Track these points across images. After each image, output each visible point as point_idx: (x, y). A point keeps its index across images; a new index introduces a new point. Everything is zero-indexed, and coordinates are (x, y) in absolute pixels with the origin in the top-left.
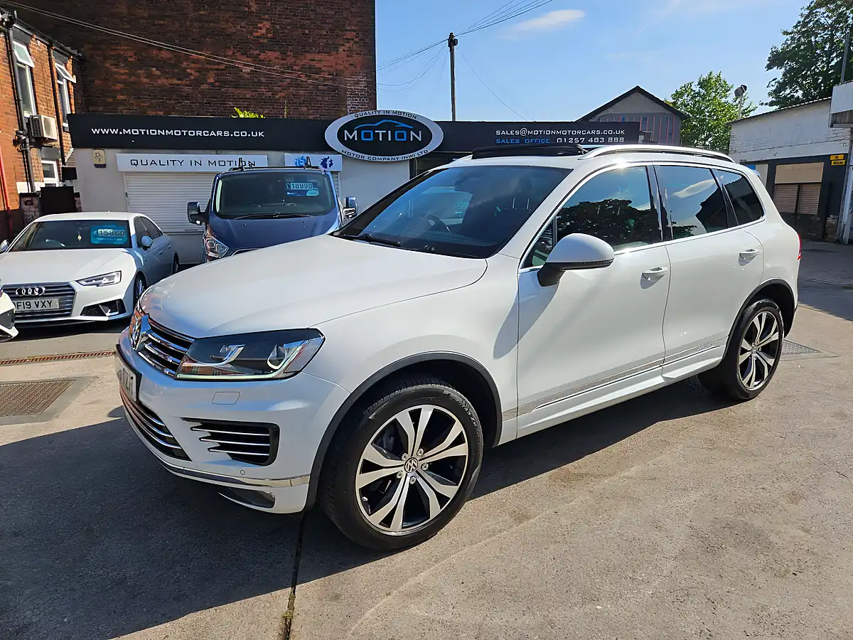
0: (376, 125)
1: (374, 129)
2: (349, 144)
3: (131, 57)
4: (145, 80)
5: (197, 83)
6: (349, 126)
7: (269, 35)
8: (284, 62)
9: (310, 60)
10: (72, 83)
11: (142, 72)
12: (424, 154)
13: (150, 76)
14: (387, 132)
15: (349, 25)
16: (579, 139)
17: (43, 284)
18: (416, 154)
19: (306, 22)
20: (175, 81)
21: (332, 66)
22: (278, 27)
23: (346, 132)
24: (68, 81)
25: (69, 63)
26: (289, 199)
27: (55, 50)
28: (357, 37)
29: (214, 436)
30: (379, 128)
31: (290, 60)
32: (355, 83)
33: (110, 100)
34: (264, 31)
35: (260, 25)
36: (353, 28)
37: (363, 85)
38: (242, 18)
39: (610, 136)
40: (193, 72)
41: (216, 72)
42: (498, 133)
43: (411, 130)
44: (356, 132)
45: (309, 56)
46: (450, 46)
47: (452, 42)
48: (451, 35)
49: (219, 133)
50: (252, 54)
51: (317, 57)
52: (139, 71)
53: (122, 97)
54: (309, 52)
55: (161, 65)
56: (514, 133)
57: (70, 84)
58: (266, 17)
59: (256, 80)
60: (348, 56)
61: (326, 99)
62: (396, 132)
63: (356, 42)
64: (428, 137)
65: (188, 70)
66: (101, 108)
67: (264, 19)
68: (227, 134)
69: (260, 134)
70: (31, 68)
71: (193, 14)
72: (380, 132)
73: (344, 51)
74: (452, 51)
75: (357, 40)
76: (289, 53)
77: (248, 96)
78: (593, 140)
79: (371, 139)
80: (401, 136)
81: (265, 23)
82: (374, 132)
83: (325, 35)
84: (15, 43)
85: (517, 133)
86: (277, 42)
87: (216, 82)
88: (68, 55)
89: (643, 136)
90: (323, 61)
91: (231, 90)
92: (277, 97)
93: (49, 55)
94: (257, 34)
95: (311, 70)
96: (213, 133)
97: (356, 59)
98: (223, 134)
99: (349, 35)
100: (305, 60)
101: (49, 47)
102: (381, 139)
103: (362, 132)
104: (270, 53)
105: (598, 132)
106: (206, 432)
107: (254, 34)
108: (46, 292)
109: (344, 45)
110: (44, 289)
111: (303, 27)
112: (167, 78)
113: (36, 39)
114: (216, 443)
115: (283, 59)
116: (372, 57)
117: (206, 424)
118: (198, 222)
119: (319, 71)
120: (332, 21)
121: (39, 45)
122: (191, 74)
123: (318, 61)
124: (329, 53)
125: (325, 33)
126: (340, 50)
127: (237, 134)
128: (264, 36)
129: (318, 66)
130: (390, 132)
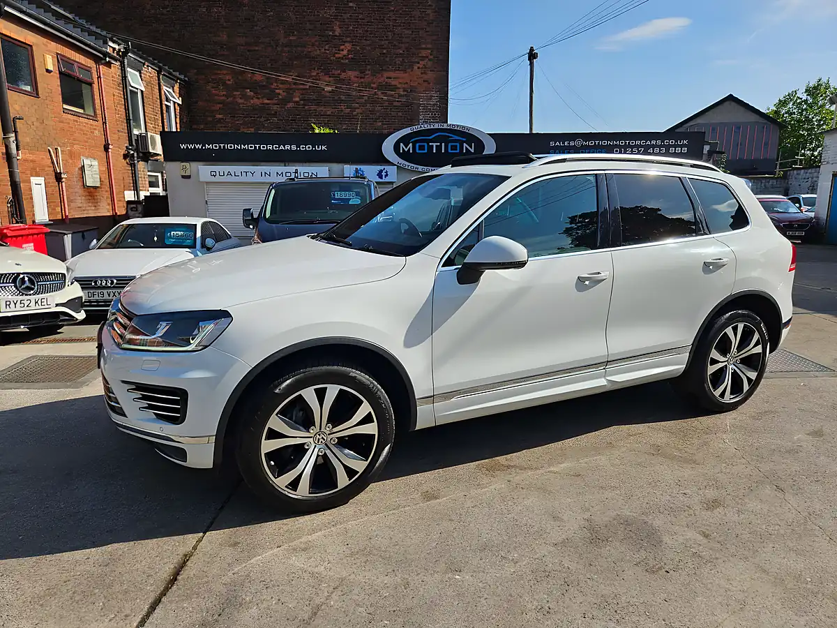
0: (430, 138)
1: (428, 141)
2: (404, 156)
3: (229, 80)
4: (240, 101)
5: (283, 102)
6: (405, 139)
7: (350, 56)
8: (362, 80)
9: (387, 78)
10: (178, 104)
11: (239, 93)
13: (244, 96)
14: (441, 145)
15: (424, 44)
16: (638, 149)
17: (115, 277)
19: (383, 42)
20: (267, 101)
21: (406, 83)
22: (358, 48)
23: (401, 144)
24: (174, 103)
25: (177, 87)
26: (333, 207)
27: (164, 75)
28: (431, 55)
29: (144, 398)
30: (432, 141)
31: (367, 79)
32: (425, 99)
33: (210, 119)
34: (345, 52)
35: (342, 47)
36: (429, 46)
37: (435, 99)
38: (326, 41)
39: (672, 146)
40: (281, 92)
41: (301, 91)
42: (552, 144)
43: (465, 142)
44: (411, 145)
45: (386, 74)
46: (530, 59)
47: (532, 56)
48: (532, 49)
49: (287, 147)
50: (334, 74)
51: (392, 74)
52: (235, 93)
53: (221, 116)
54: (386, 70)
55: (255, 86)
56: (569, 143)
57: (176, 105)
58: (348, 39)
59: (336, 98)
60: (422, 73)
61: (400, 114)
62: (450, 145)
63: (430, 60)
64: (480, 148)
65: (277, 91)
66: (202, 126)
67: (347, 42)
68: (294, 148)
69: (323, 148)
70: (142, 91)
71: (283, 40)
72: (434, 144)
73: (419, 68)
74: (531, 64)
75: (432, 57)
76: (367, 72)
77: (329, 113)
78: (653, 150)
79: (426, 151)
80: (454, 148)
81: (347, 44)
82: (428, 145)
83: (400, 54)
84: (129, 69)
85: (572, 144)
86: (357, 62)
87: (301, 100)
88: (175, 79)
89: (709, 146)
90: (398, 78)
91: (313, 107)
92: (354, 113)
93: (159, 80)
94: (340, 56)
95: (387, 87)
96: (282, 147)
97: (430, 75)
98: (291, 148)
99: (424, 53)
100: (383, 78)
101: (159, 73)
102: (434, 151)
103: (417, 145)
104: (350, 73)
105: (659, 142)
106: (138, 394)
107: (337, 55)
108: (117, 284)
109: (419, 63)
110: (115, 281)
111: (381, 47)
112: (258, 98)
113: (148, 66)
114: (145, 403)
115: (361, 78)
116: (445, 73)
117: (139, 387)
118: (251, 227)
119: (395, 88)
120: (407, 40)
121: (150, 71)
122: (279, 94)
123: (394, 78)
124: (405, 71)
125: (401, 52)
126: (416, 68)
127: (303, 148)
128: (345, 57)
129: (393, 83)
130: (443, 144)
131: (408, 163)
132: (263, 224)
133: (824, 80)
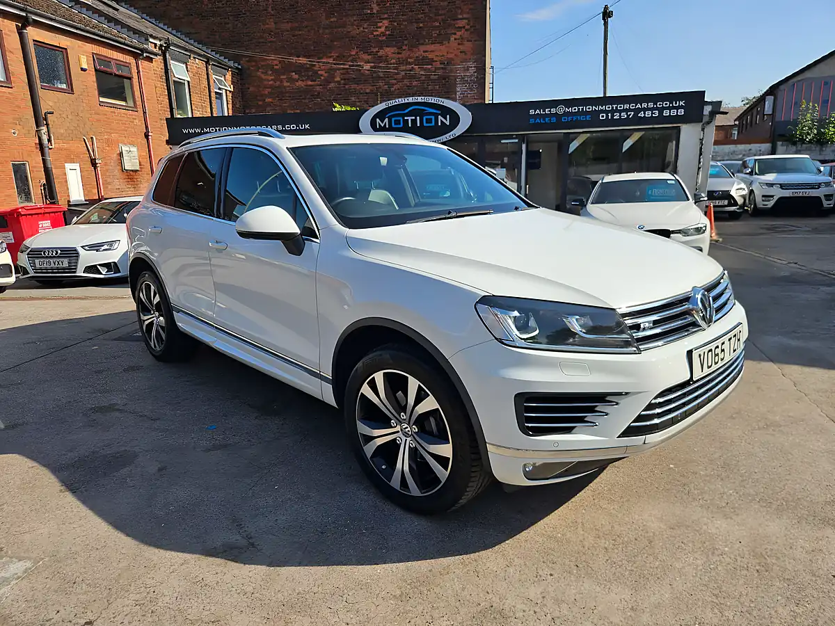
0: (405, 112)
1: (403, 116)
2: (381, 131)
3: (276, 65)
4: (286, 84)
5: (328, 81)
6: (381, 115)
7: (387, 33)
8: (400, 56)
9: (424, 52)
10: (230, 91)
11: (285, 77)
12: (452, 137)
13: (291, 80)
14: (416, 119)
15: (461, 14)
16: (627, 114)
18: (444, 138)
19: (420, 16)
20: (310, 83)
21: (443, 56)
22: (395, 24)
23: (378, 120)
24: (226, 90)
25: (229, 76)
27: (213, 64)
28: (468, 25)
30: (409, 114)
31: (405, 54)
32: (462, 70)
33: (260, 103)
34: (383, 29)
35: (381, 24)
36: (465, 16)
37: (472, 70)
38: (365, 20)
39: (666, 108)
40: (323, 73)
41: (341, 71)
42: (532, 112)
43: (439, 114)
44: (387, 120)
45: (422, 48)
46: (604, 19)
47: (607, 14)
48: (606, 8)
50: (373, 52)
51: (432, 47)
52: (282, 77)
53: (270, 100)
54: (423, 44)
55: (300, 69)
56: (550, 111)
57: (228, 92)
58: (386, 16)
59: (375, 75)
60: (459, 44)
61: (436, 88)
62: (425, 118)
63: (466, 30)
64: (455, 120)
65: (319, 72)
66: (254, 111)
67: (383, 19)
70: (188, 82)
71: (325, 22)
72: (410, 118)
73: (455, 39)
74: (606, 24)
75: (468, 27)
76: (404, 48)
78: (645, 113)
79: (401, 126)
80: (429, 121)
81: (384, 21)
82: (404, 119)
83: (438, 27)
84: (171, 62)
85: (553, 111)
86: (394, 39)
87: (342, 80)
88: (226, 68)
89: (711, 106)
90: (436, 51)
91: (353, 86)
93: (207, 70)
94: (377, 33)
95: (422, 61)
97: (467, 46)
99: (461, 23)
100: (420, 52)
101: (207, 63)
102: (410, 125)
103: (393, 119)
104: (388, 49)
105: (651, 105)
107: (374, 33)
108: (60, 254)
109: (455, 34)
110: (59, 252)
111: (418, 21)
112: (303, 81)
113: (194, 58)
115: (398, 53)
116: (482, 43)
119: (431, 61)
120: (443, 12)
121: (198, 63)
122: (322, 75)
123: (431, 51)
124: (441, 43)
125: (438, 24)
126: (452, 39)
127: (288, 127)
128: (383, 34)
129: (430, 56)
130: (418, 118)
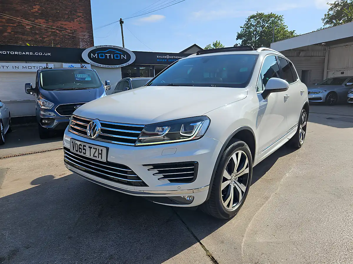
0: (106, 51)
1: (105, 53)
2: (93, 59)
6: (93, 52)
7: (39, 12)
9: (61, 24)
12: (128, 65)
15: (79, 10)
18: (124, 65)
19: (57, 7)
21: (71, 27)
22: (44, 8)
23: (92, 54)
26: (77, 82)
28: (83, 15)
29: (160, 172)
31: (50, 24)
32: (82, 35)
34: (37, 10)
35: (34, 7)
36: (82, 11)
37: (86, 37)
38: (25, 3)
41: (11, 27)
42: (158, 57)
43: (122, 54)
44: (96, 54)
45: (60, 22)
46: (121, 23)
49: (27, 53)
50: (31, 20)
51: (64, 23)
54: (60, 21)
58: (38, 3)
59: (33, 32)
60: (79, 24)
61: (70, 42)
62: (115, 55)
63: (82, 18)
64: (129, 57)
67: (37, 5)
68: (31, 54)
69: (49, 54)
72: (108, 55)
73: (77, 21)
74: (121, 25)
75: (83, 17)
76: (49, 21)
77: (30, 39)
79: (104, 58)
80: (117, 57)
81: (37, 6)
82: (105, 55)
83: (67, 13)
85: (165, 57)
86: (44, 15)
87: (12, 32)
90: (67, 25)
92: (44, 40)
95: (61, 29)
96: (24, 53)
97: (83, 25)
98: (29, 53)
99: (79, 14)
100: (59, 24)
102: (108, 58)
103: (100, 54)
104: (40, 20)
106: (156, 171)
107: (32, 11)
109: (77, 19)
111: (56, 9)
114: (161, 176)
115: (46, 23)
116: (90, 25)
117: (156, 166)
118: (31, 93)
123: (65, 25)
124: (70, 22)
125: (67, 12)
126: (75, 21)
127: (36, 54)
128: (37, 12)
129: (64, 27)
130: (112, 55)
131: (95, 63)
132: (43, 91)
133: (218, 42)
